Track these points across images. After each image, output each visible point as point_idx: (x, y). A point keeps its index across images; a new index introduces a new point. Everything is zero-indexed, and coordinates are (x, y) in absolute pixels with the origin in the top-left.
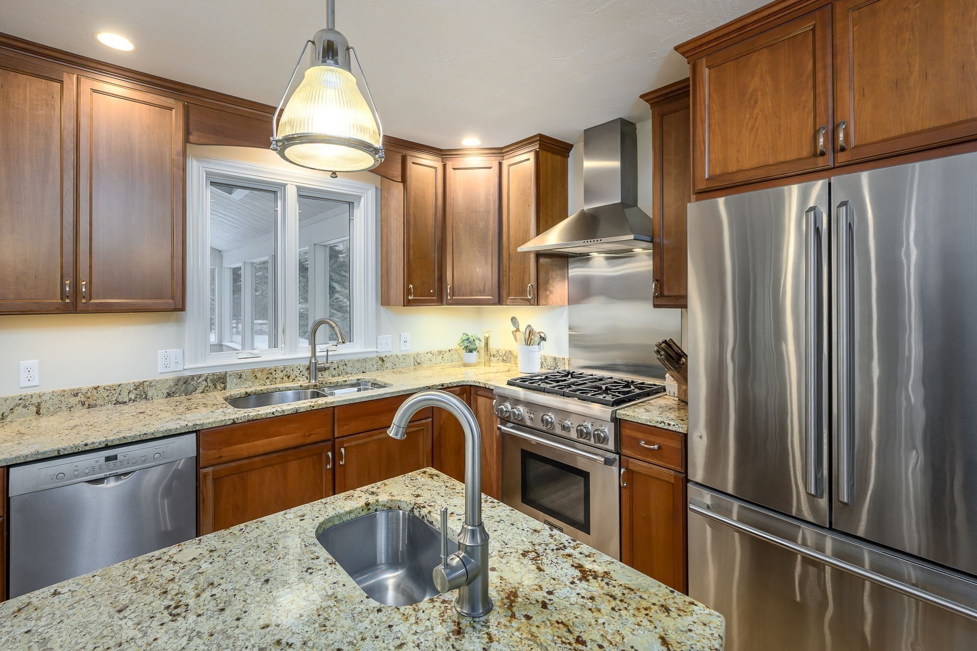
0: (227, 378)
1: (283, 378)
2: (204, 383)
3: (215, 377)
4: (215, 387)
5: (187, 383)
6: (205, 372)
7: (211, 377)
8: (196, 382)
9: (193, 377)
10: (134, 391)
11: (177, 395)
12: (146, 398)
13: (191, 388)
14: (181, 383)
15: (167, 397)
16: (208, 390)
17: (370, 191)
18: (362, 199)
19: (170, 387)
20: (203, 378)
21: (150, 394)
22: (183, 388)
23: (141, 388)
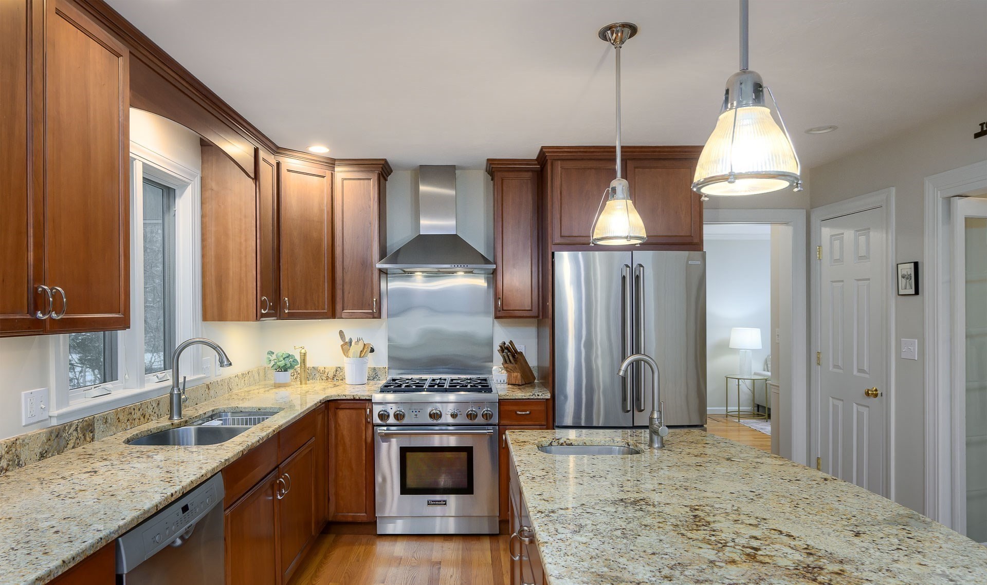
0: (95, 425)
1: (140, 419)
2: (75, 433)
3: (85, 423)
4: (85, 439)
5: (59, 436)
6: (74, 419)
7: (80, 425)
8: (68, 433)
9: (65, 427)
10: (6, 456)
11: (50, 455)
12: (18, 465)
13: (63, 443)
14: (53, 436)
15: (40, 460)
16: (78, 444)
17: (196, 178)
18: (190, 187)
19: (43, 444)
20: (74, 427)
21: (23, 458)
22: (55, 444)
23: (14, 451)
